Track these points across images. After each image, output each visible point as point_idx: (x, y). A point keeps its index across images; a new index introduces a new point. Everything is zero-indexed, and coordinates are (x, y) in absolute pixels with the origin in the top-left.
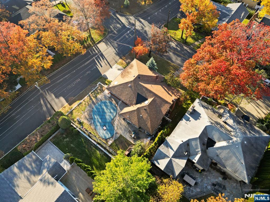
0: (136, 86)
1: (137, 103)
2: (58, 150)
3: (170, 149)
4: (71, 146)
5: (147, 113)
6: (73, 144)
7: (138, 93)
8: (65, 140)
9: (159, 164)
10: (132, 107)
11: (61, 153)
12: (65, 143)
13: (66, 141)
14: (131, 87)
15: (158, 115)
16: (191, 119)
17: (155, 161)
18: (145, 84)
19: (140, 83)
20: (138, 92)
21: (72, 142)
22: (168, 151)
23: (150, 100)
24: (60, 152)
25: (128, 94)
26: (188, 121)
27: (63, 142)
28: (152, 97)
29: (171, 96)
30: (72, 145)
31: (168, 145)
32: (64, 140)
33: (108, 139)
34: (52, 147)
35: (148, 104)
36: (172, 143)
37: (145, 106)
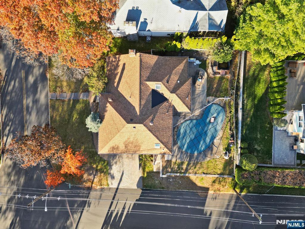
0: (146, 116)
1: (166, 99)
2: (274, 146)
3: (198, 20)
4: (260, 137)
5: (170, 77)
6: (257, 136)
7: (152, 107)
8: (259, 148)
9: (222, 21)
10: (173, 103)
11: (274, 139)
12: (261, 145)
13: (259, 146)
14: (152, 121)
15: (162, 64)
16: (142, 20)
17: (222, 28)
18: (134, 108)
19: (138, 114)
20: (150, 108)
21: (256, 139)
22: (201, 20)
23: (153, 85)
24: (274, 142)
25: (162, 119)
26: (147, 21)
27: (263, 148)
28: (147, 84)
29: (124, 64)
30: (259, 136)
31: (195, 25)
32: (260, 150)
33: (221, 106)
34: (276, 156)
35: (160, 83)
36: (189, 21)
37: (164, 85)
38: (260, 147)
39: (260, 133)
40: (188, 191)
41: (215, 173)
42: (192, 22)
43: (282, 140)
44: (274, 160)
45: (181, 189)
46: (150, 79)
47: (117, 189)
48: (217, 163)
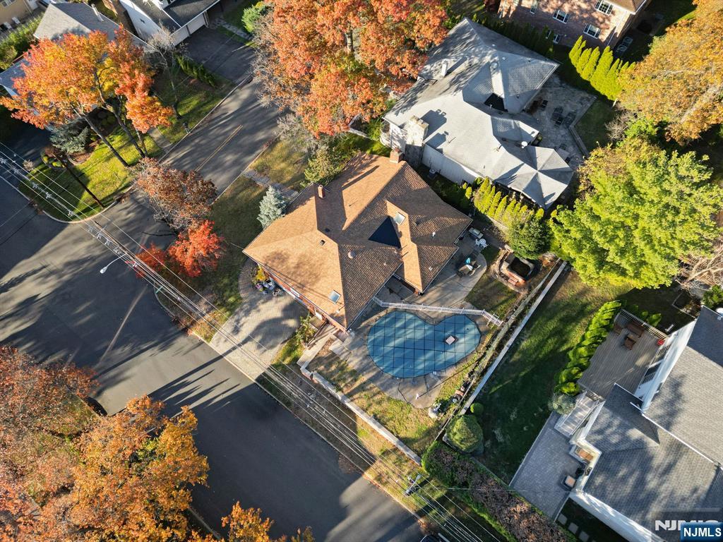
0: (352, 241)
1: (398, 245)
2: (531, 454)
3: (518, 173)
4: (515, 419)
5: (426, 219)
6: (510, 413)
7: (369, 239)
8: (500, 439)
9: (554, 194)
10: (405, 260)
11: (538, 442)
12: (508, 437)
13: (504, 435)
14: (355, 253)
15: (427, 201)
16: (440, 131)
17: (546, 204)
18: (345, 219)
19: (343, 229)
20: (366, 238)
21: (505, 418)
22: (521, 176)
23: (393, 211)
24: (536, 447)
25: (372, 266)
26: (447, 136)
27: (508, 443)
28: (385, 205)
29: (377, 167)
30: (513, 417)
31: (510, 176)
32: (501, 443)
33: (479, 329)
34: (524, 474)
35: (407, 215)
36: (503, 168)
37: (410, 221)
38: (504, 437)
39: (518, 412)
40: (325, 439)
41: (394, 431)
42: (506, 171)
43: (552, 453)
44: (516, 479)
45: (316, 429)
46: (395, 202)
47: (221, 357)
48: (410, 415)
